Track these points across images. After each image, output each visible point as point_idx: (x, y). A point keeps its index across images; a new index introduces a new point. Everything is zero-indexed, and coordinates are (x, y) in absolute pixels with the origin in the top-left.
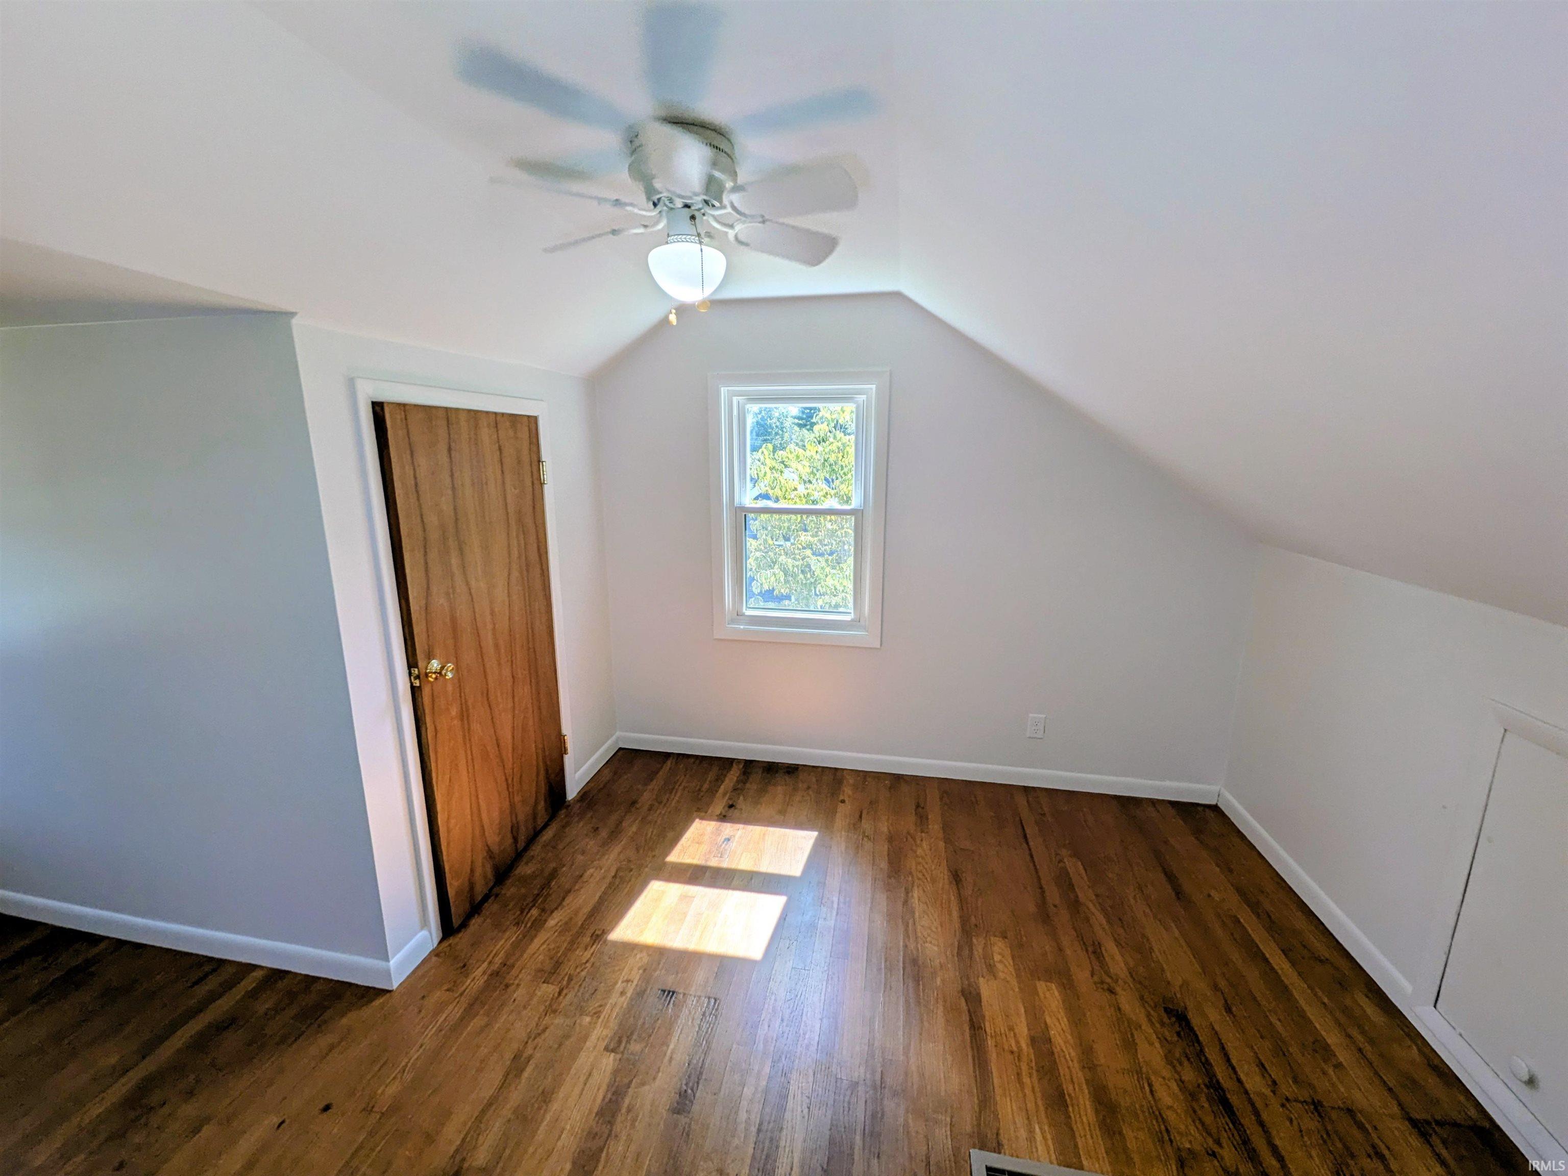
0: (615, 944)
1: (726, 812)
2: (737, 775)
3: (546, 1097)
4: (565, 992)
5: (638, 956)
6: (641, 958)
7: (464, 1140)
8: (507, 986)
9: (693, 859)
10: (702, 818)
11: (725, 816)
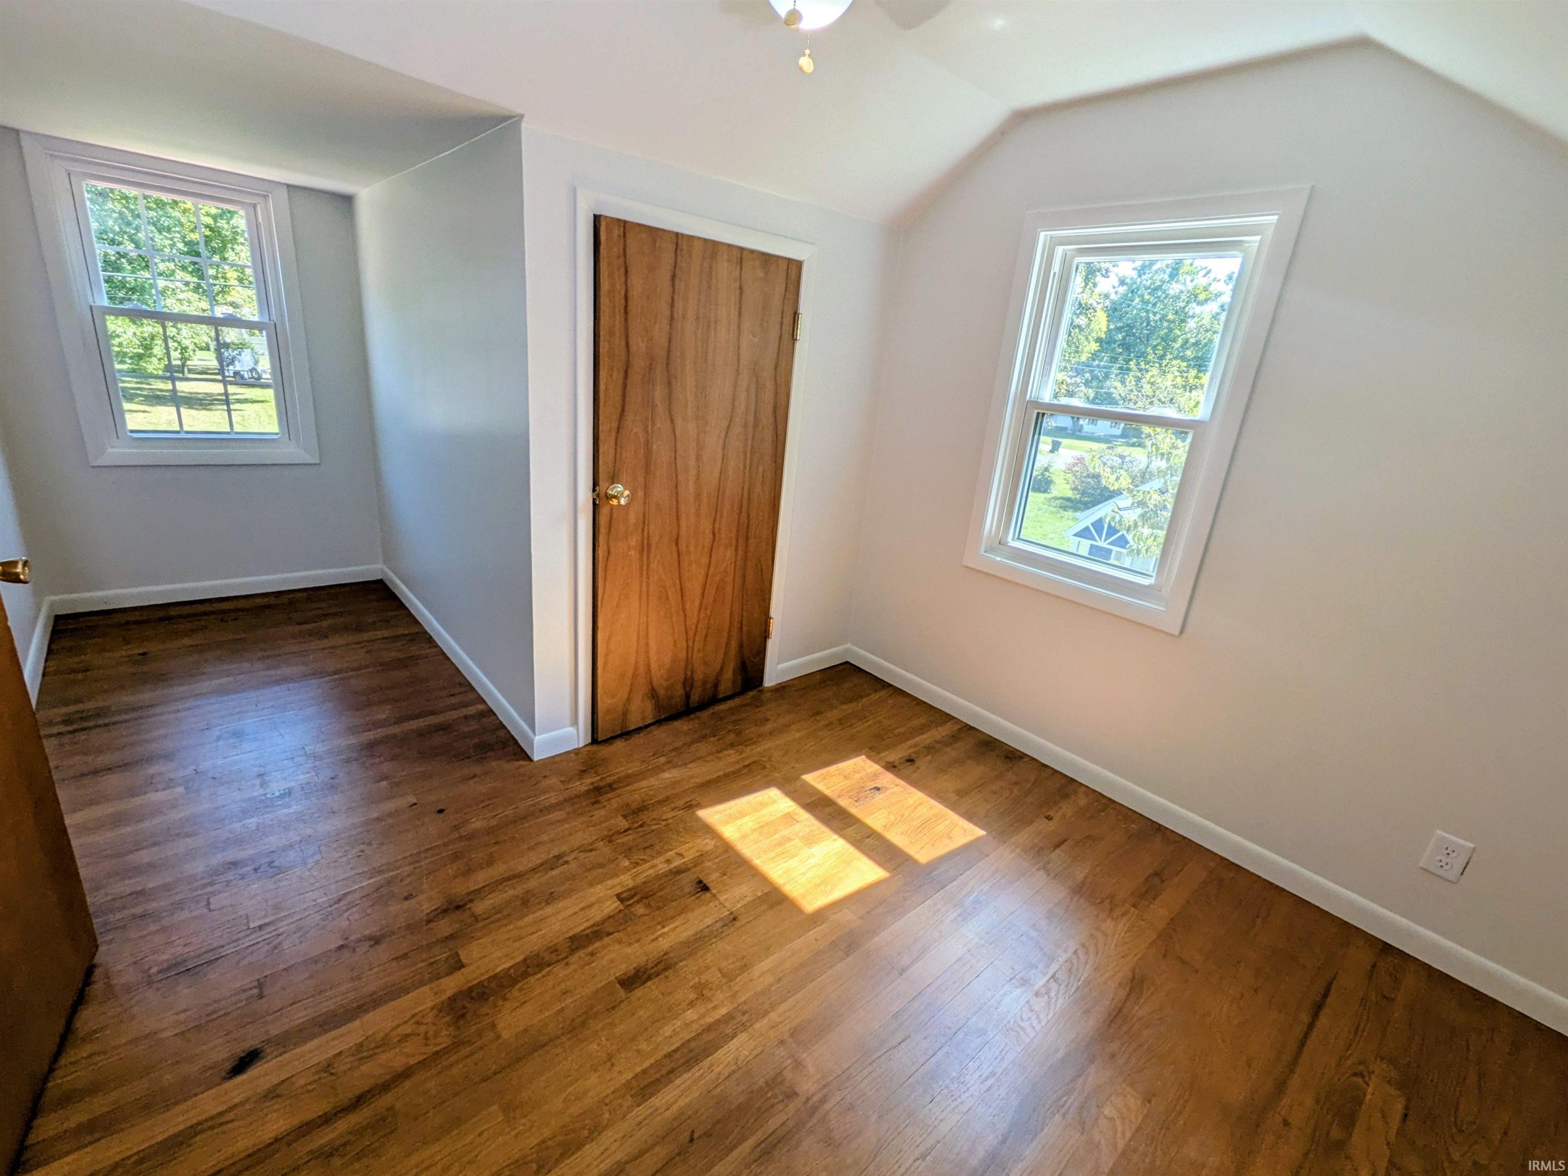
0: (698, 819)
1: (900, 763)
2: (944, 734)
3: (551, 898)
4: (630, 832)
5: (707, 841)
6: (707, 844)
7: (484, 887)
8: (597, 802)
9: (828, 788)
10: (869, 757)
11: (894, 767)
